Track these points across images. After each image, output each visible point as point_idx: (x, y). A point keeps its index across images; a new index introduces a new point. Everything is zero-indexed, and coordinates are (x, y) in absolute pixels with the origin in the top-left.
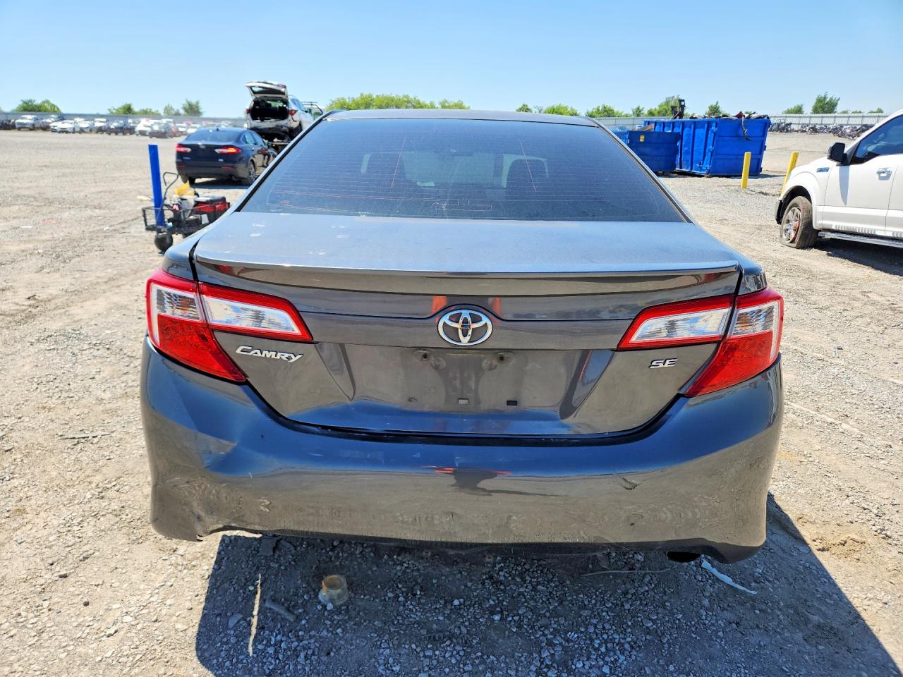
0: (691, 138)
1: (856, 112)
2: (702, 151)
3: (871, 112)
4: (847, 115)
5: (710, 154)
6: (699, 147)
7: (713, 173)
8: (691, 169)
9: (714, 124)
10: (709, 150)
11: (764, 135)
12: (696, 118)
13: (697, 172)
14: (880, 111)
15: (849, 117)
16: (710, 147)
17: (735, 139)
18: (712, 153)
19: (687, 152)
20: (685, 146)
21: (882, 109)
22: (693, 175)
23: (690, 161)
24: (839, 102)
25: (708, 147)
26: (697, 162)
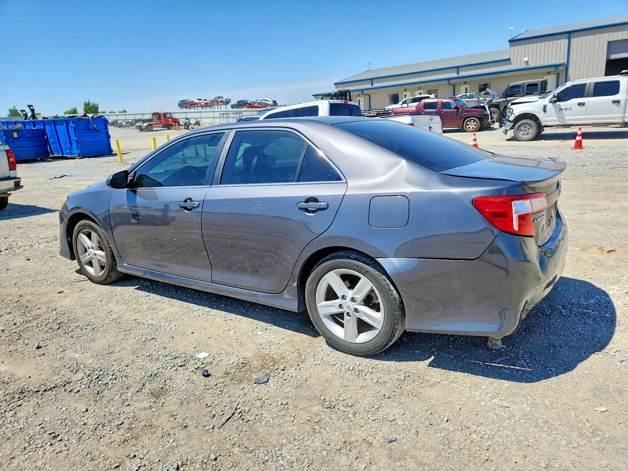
0: (54, 132)
1: (111, 112)
2: (68, 141)
3: (120, 112)
4: (115, 114)
5: (75, 143)
6: (64, 139)
7: (83, 156)
8: (63, 154)
9: (71, 122)
10: (74, 140)
11: (107, 128)
12: (46, 118)
13: (69, 156)
14: (125, 112)
15: (117, 115)
16: (73, 138)
17: (88, 131)
18: (77, 142)
19: (54, 143)
20: (50, 138)
21: (126, 110)
22: (66, 158)
23: (59, 149)
24: (99, 106)
25: (71, 138)
26: (66, 149)
